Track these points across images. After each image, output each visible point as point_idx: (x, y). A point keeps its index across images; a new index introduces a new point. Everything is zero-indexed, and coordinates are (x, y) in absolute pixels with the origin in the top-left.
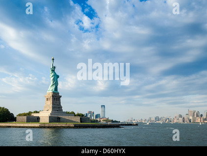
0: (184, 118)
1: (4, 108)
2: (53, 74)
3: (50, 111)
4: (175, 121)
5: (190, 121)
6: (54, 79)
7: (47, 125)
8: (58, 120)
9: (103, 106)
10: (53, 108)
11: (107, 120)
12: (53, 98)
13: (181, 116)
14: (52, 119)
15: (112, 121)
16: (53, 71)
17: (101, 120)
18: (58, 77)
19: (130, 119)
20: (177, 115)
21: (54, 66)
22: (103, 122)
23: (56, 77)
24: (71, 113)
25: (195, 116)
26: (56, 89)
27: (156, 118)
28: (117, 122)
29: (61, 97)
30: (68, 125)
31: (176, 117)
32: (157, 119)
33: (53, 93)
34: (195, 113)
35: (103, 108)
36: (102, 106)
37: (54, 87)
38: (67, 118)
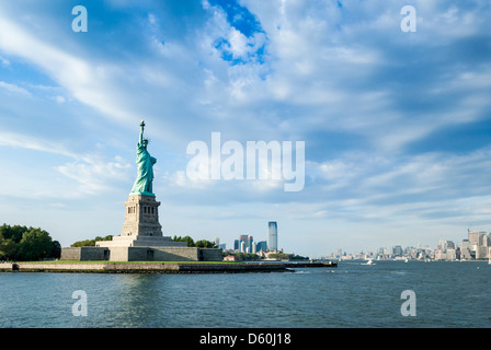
0: (459, 249)
1: (39, 230)
2: (142, 156)
3: (134, 237)
4: (439, 256)
5: (474, 256)
6: (144, 167)
7: (120, 267)
8: (150, 255)
9: (273, 224)
10: (141, 228)
11: (280, 255)
12: (141, 208)
13: (451, 245)
14: (134, 254)
15: (292, 257)
16: (143, 149)
17: (267, 255)
18: (153, 161)
19: (336, 253)
20: (443, 243)
21: (145, 138)
22: (269, 259)
23: (149, 162)
24: (184, 240)
25: (486, 245)
26: (149, 188)
27: (394, 250)
28: (302, 258)
29: (159, 204)
30: (165, 267)
31: (440, 247)
32: (398, 251)
33: (143, 195)
34: (485, 238)
35: (273, 227)
36: (270, 223)
37: (144, 183)
38: (169, 250)
